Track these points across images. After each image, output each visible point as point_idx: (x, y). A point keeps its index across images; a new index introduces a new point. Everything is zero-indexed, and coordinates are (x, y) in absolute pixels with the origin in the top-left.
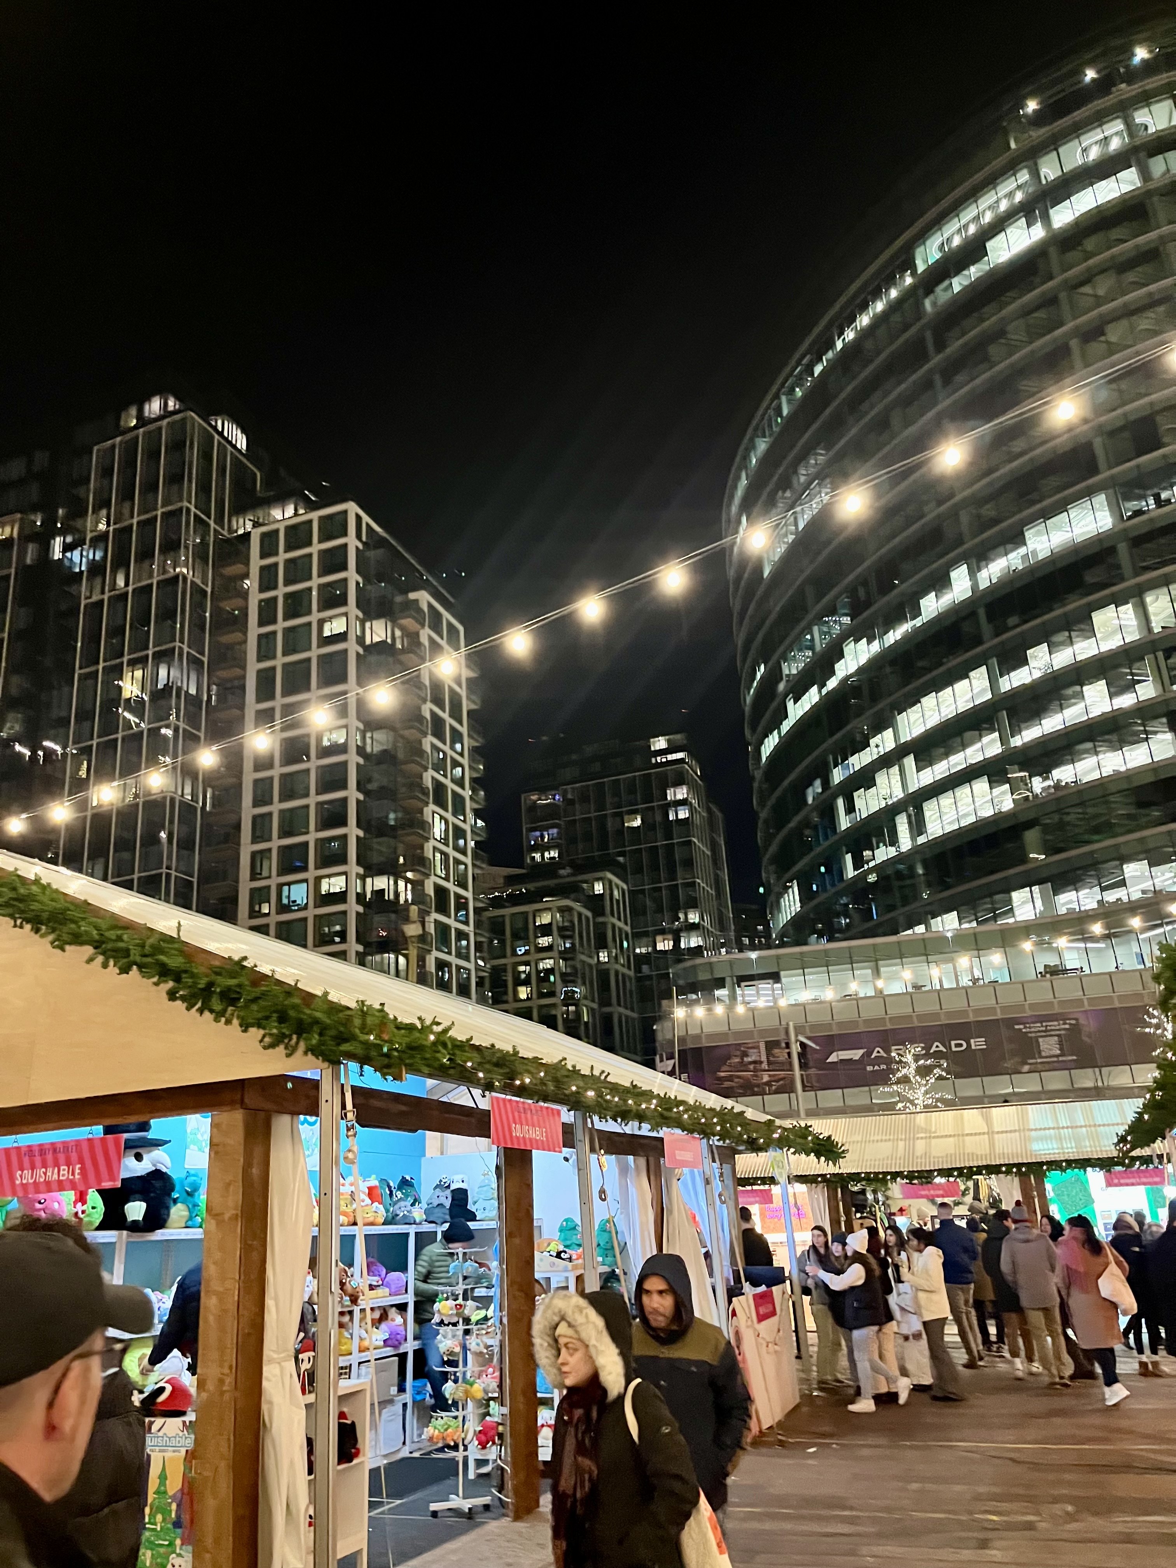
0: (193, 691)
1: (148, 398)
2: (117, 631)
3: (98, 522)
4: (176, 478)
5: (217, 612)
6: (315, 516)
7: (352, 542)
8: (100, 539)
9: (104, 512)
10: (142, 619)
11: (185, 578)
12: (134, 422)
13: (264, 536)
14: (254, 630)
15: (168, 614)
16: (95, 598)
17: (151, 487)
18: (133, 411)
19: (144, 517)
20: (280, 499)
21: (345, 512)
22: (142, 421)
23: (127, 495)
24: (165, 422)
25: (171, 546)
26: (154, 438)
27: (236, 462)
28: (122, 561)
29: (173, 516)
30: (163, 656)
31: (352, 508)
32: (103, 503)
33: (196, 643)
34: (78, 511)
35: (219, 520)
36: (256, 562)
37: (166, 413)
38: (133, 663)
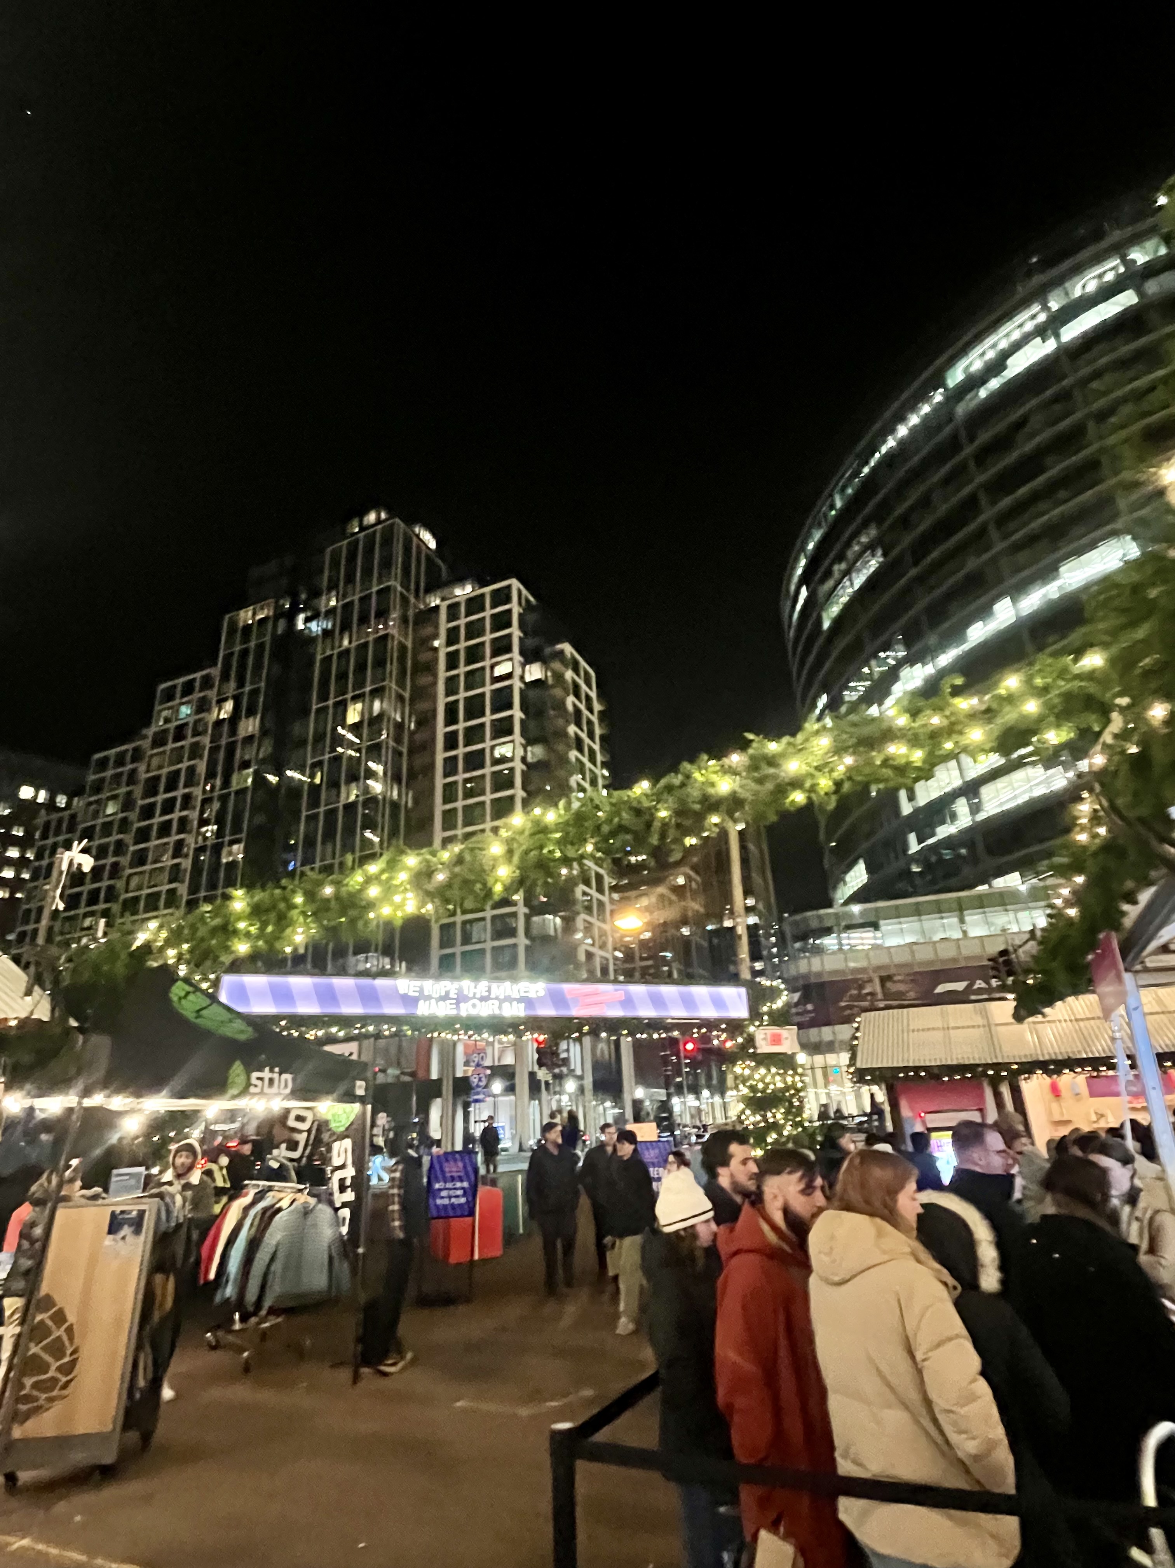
0: (399, 719)
1: (366, 512)
2: (342, 676)
3: (329, 600)
4: (387, 564)
5: (415, 664)
6: (487, 590)
7: (515, 609)
8: (331, 612)
9: (334, 593)
10: (361, 667)
11: (393, 637)
12: (357, 530)
13: (450, 607)
14: (442, 674)
15: (380, 663)
16: (328, 653)
17: (367, 572)
18: (356, 522)
19: (362, 595)
20: (460, 580)
21: (509, 587)
22: (362, 528)
23: (350, 579)
24: (380, 527)
25: (382, 614)
26: (371, 540)
27: (428, 558)
28: (345, 626)
29: (384, 592)
30: (377, 693)
31: (515, 584)
32: (333, 586)
33: (401, 683)
34: (316, 594)
35: (417, 596)
36: (444, 626)
37: (379, 521)
38: (355, 699)
